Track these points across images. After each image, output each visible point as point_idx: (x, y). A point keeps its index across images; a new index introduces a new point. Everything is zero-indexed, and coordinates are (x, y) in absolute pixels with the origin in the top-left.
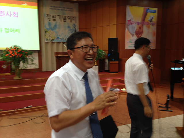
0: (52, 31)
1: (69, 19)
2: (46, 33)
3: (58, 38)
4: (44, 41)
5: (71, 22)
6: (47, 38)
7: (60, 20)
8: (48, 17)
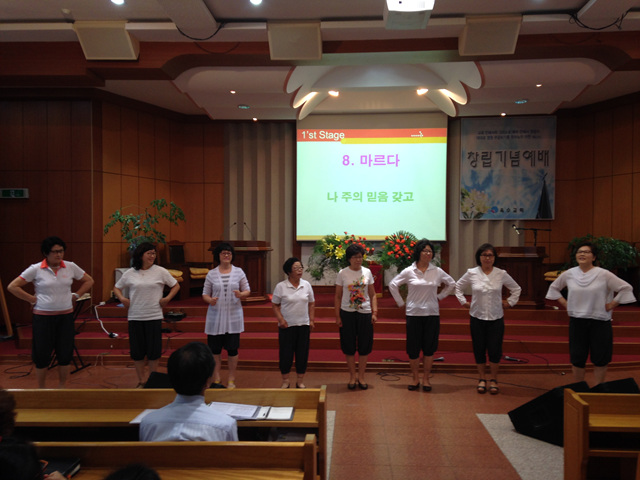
0: (479, 193)
1: (527, 158)
2: (463, 197)
3: (494, 210)
4: (458, 217)
5: (533, 164)
6: (464, 210)
7: (501, 164)
8: (472, 159)
